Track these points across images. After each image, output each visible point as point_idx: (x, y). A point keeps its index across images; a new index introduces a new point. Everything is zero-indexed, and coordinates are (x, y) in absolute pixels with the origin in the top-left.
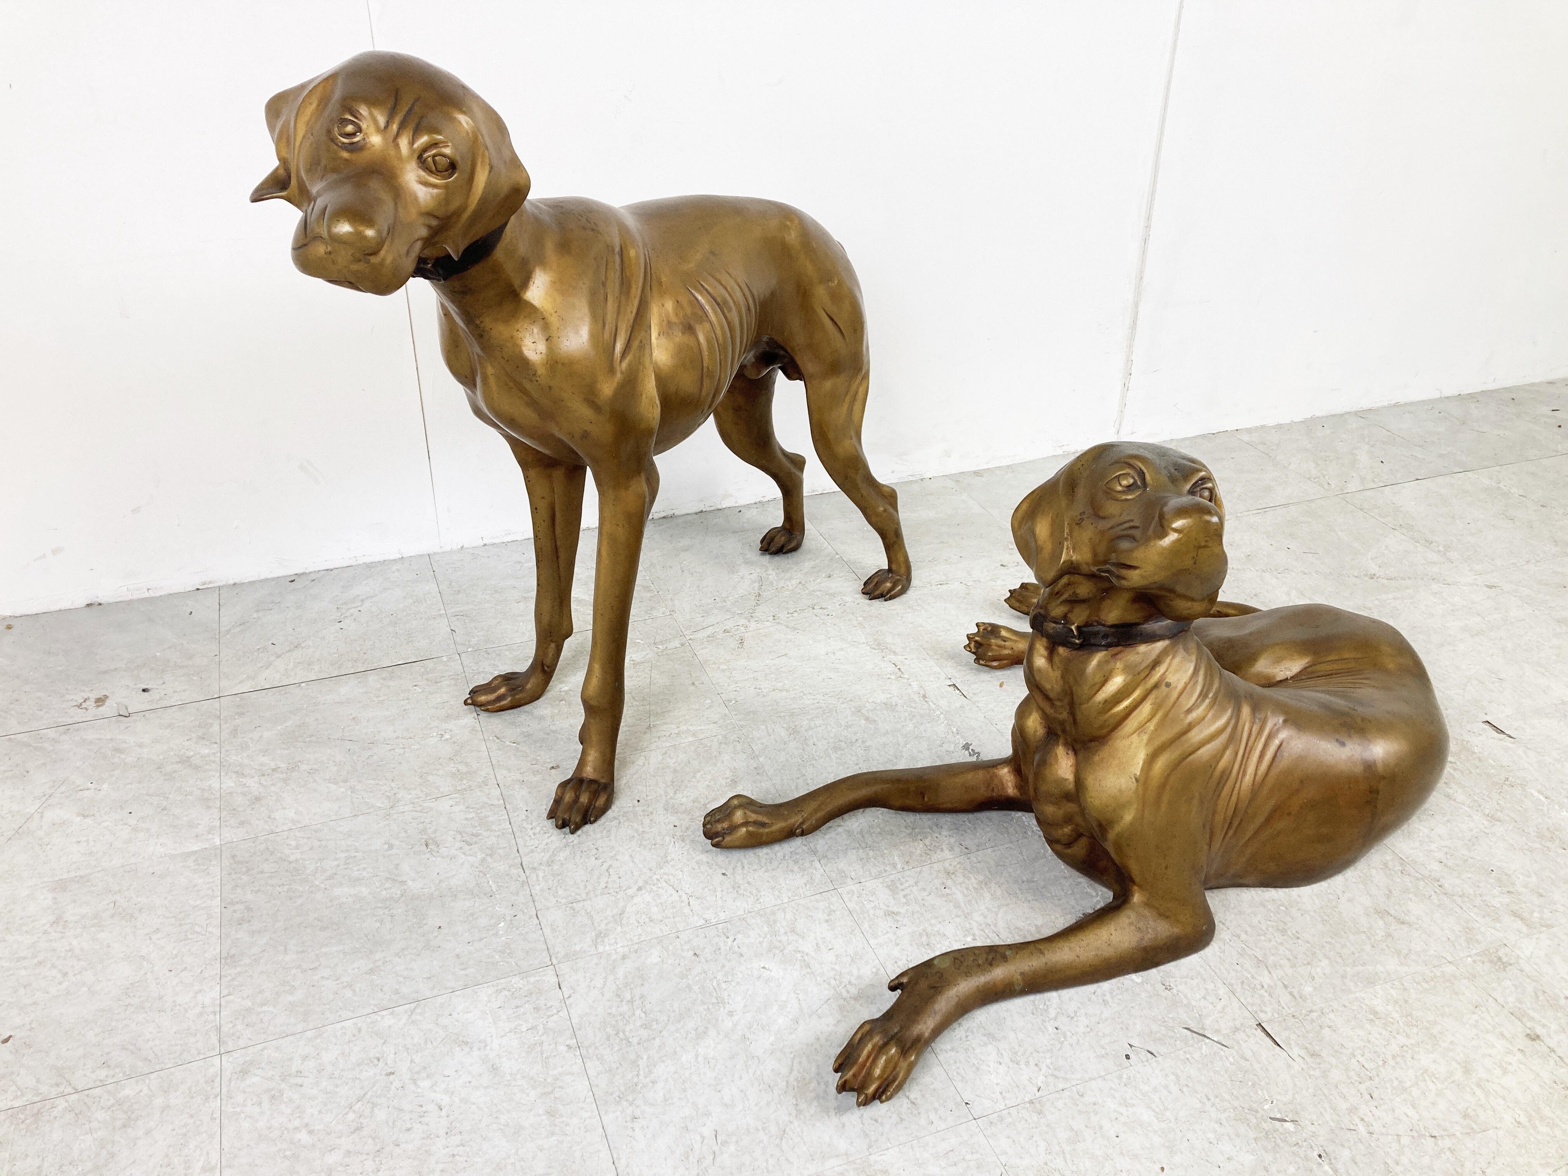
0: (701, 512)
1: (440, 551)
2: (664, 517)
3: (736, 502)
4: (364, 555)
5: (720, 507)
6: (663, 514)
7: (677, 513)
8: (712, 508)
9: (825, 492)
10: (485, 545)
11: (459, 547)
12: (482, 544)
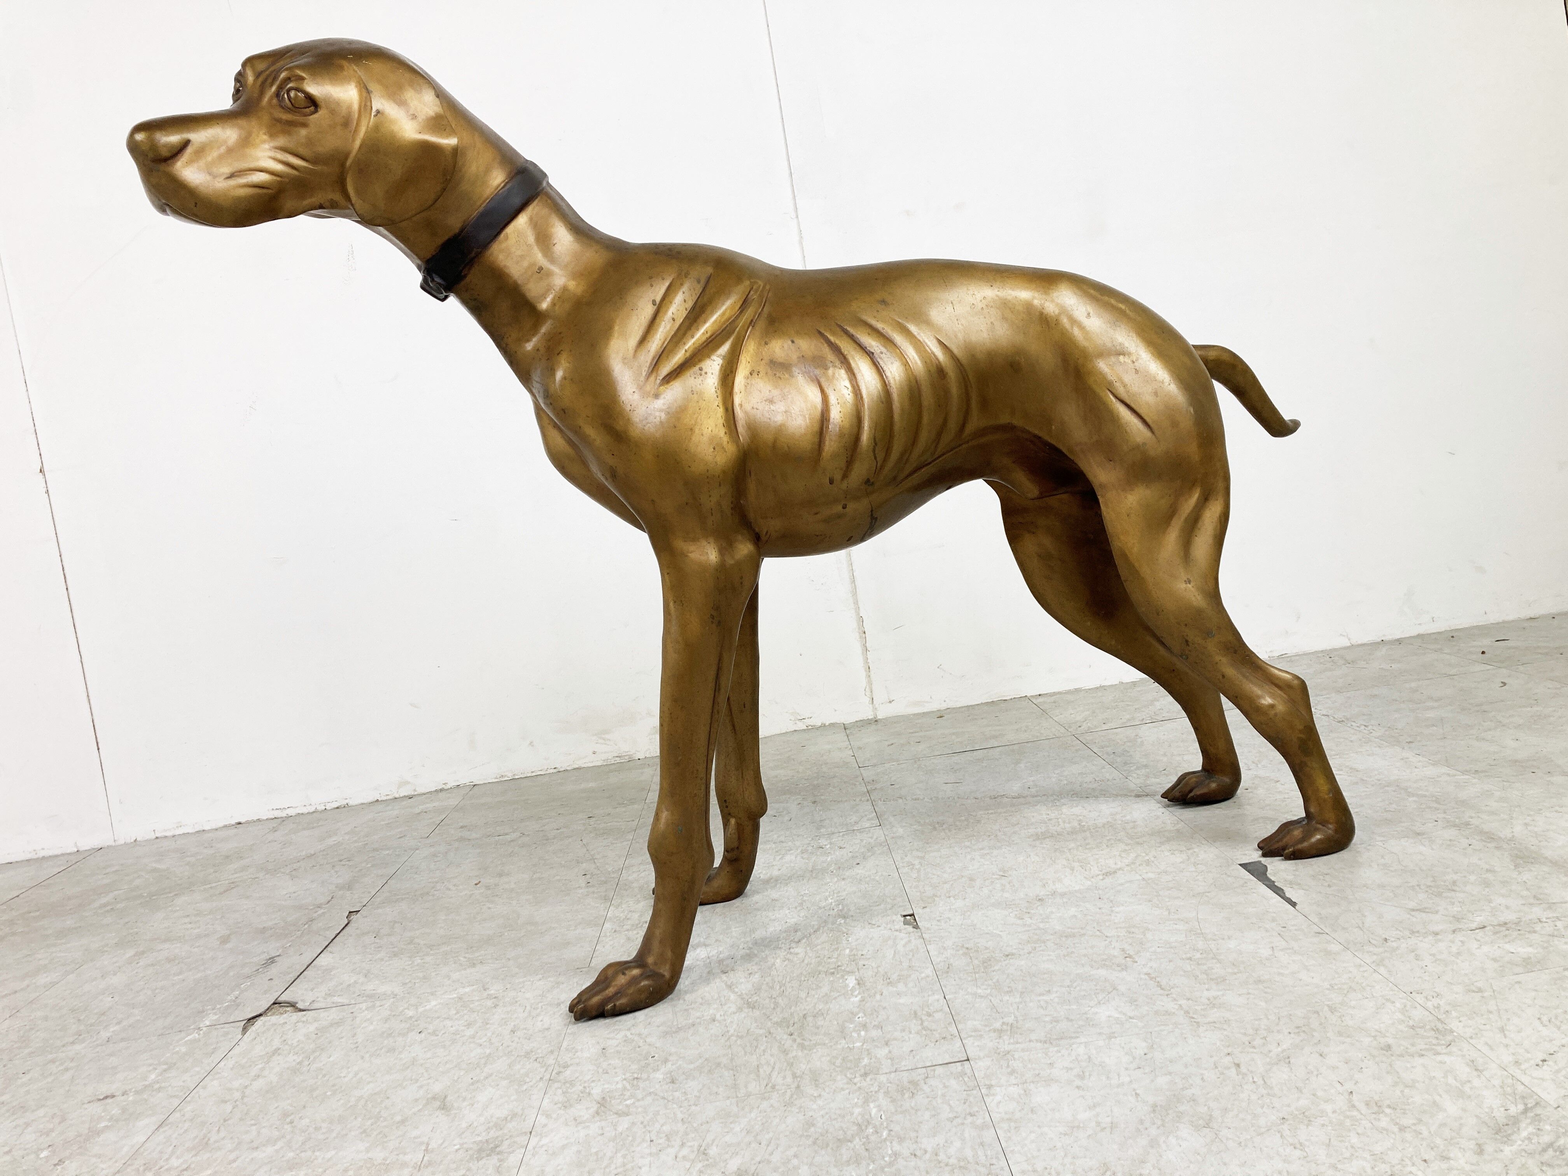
0: (377, 800)
1: (114, 844)
2: (338, 808)
3: (415, 790)
4: (43, 849)
5: (397, 796)
6: (336, 805)
7: (351, 803)
8: (388, 797)
9: (517, 777)
10: (157, 838)
11: (132, 841)
12: (154, 837)
